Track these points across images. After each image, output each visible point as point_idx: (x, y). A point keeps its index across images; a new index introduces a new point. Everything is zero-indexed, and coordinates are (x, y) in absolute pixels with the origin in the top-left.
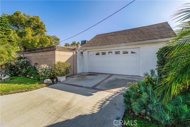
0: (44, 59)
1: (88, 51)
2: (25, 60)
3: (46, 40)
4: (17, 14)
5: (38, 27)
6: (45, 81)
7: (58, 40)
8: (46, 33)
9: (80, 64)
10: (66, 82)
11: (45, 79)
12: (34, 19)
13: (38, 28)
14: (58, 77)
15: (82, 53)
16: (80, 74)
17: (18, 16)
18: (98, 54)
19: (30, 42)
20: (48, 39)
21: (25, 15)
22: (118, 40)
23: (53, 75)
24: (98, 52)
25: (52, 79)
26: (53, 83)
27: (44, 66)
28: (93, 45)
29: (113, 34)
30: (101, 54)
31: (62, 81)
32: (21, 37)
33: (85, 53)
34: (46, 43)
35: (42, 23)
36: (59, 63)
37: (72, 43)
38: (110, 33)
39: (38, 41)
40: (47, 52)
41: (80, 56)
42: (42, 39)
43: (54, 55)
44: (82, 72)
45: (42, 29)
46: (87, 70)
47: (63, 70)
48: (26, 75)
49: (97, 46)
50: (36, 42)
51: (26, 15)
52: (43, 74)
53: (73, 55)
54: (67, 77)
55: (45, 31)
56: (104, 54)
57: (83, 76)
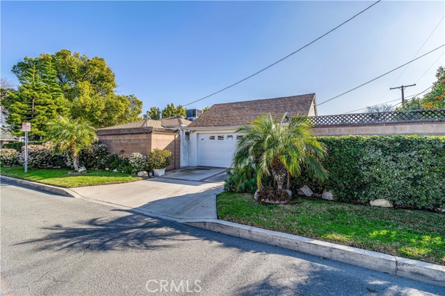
0: (133, 144)
1: (198, 134)
2: (103, 145)
3: (117, 106)
4: (63, 55)
5: (102, 78)
6: (140, 174)
7: (140, 103)
8: (114, 89)
9: (184, 153)
10: (166, 176)
11: (139, 171)
12: (95, 65)
13: (101, 80)
14: (154, 170)
15: (187, 134)
16: (184, 168)
17: (64, 58)
18: (213, 138)
19: (87, 110)
20: (120, 103)
21: (76, 56)
22: (241, 119)
23: (149, 167)
24: (213, 135)
25: (148, 171)
26: (150, 177)
27: (137, 155)
28: (204, 124)
29: (239, 106)
30: (216, 138)
31: (160, 175)
32: (71, 100)
33: (193, 136)
34: (117, 111)
35: (108, 71)
36: (157, 151)
37: (166, 107)
38: (234, 103)
39: (103, 107)
40: (138, 135)
41: (185, 141)
42: (110, 103)
43: (150, 140)
44: (187, 165)
45: (108, 82)
46: (195, 163)
47: (163, 160)
48: (104, 168)
49: (210, 126)
50: (99, 109)
51: (81, 55)
52: (136, 165)
53: (175, 140)
54: (166, 171)
55: (114, 85)
56: (221, 138)
57: (188, 170)
